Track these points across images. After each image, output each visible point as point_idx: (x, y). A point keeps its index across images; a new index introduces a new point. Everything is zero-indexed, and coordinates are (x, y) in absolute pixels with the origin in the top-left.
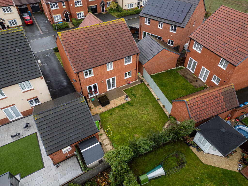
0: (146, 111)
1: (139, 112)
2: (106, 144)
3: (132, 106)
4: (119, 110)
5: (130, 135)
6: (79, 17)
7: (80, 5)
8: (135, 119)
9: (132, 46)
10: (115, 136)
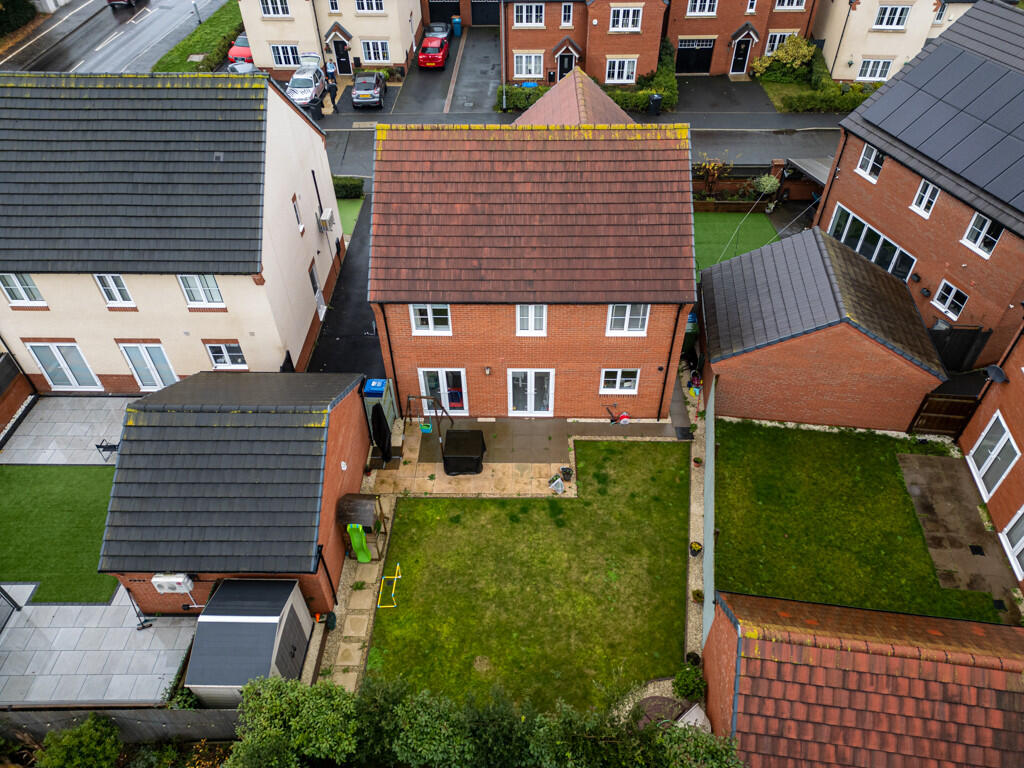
0: (601, 578)
1: (570, 568)
2: (352, 633)
3: (560, 524)
4: (495, 519)
5: (461, 648)
6: (613, 76)
7: (630, 29)
8: (528, 589)
9: (667, 263)
10: (401, 618)
